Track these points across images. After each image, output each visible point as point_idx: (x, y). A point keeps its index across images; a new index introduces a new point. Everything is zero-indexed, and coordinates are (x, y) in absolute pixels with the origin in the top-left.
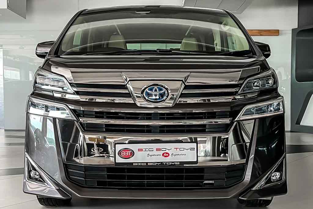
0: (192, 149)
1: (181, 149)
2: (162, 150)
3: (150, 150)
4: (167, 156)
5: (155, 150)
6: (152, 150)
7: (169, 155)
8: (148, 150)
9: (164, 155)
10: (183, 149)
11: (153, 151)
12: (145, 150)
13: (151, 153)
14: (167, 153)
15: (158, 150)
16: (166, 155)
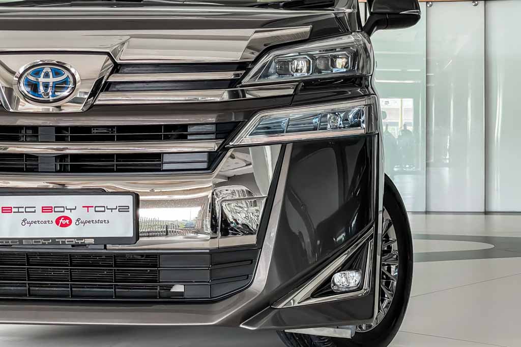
0: (123, 209)
1: (97, 209)
2: (56, 209)
3: (28, 210)
4: (66, 225)
5: (39, 210)
6: (33, 210)
7: (70, 222)
8: (23, 210)
9: (61, 221)
10: (103, 209)
11: (35, 212)
12: (16, 210)
13: (30, 217)
14: (66, 218)
15: (46, 210)
16: (64, 222)
